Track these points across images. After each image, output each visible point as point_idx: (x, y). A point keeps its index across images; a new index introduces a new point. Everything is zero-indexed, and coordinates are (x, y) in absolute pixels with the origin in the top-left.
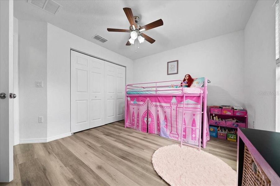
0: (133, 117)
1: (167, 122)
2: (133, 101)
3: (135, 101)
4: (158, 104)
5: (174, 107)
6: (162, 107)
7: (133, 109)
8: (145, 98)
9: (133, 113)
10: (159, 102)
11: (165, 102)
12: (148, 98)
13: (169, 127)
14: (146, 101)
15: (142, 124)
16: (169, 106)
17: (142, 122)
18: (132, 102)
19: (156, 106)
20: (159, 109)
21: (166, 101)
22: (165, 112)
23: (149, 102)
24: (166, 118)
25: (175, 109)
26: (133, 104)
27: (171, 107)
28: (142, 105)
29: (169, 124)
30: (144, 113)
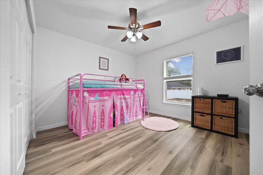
0: (95, 118)
1: (127, 110)
2: (94, 97)
3: (97, 96)
4: (122, 96)
5: (132, 97)
6: (125, 99)
7: (95, 107)
8: (111, 92)
9: (95, 112)
10: (123, 94)
11: (128, 95)
12: (114, 92)
13: (129, 114)
14: (112, 95)
15: (108, 121)
16: (130, 97)
17: (108, 119)
18: (92, 99)
19: (121, 99)
20: (123, 101)
21: (127, 93)
22: (127, 103)
23: (115, 96)
24: (127, 107)
25: (133, 99)
26: (94, 101)
27: (131, 97)
28: (108, 100)
29: (129, 111)
30: (110, 108)
